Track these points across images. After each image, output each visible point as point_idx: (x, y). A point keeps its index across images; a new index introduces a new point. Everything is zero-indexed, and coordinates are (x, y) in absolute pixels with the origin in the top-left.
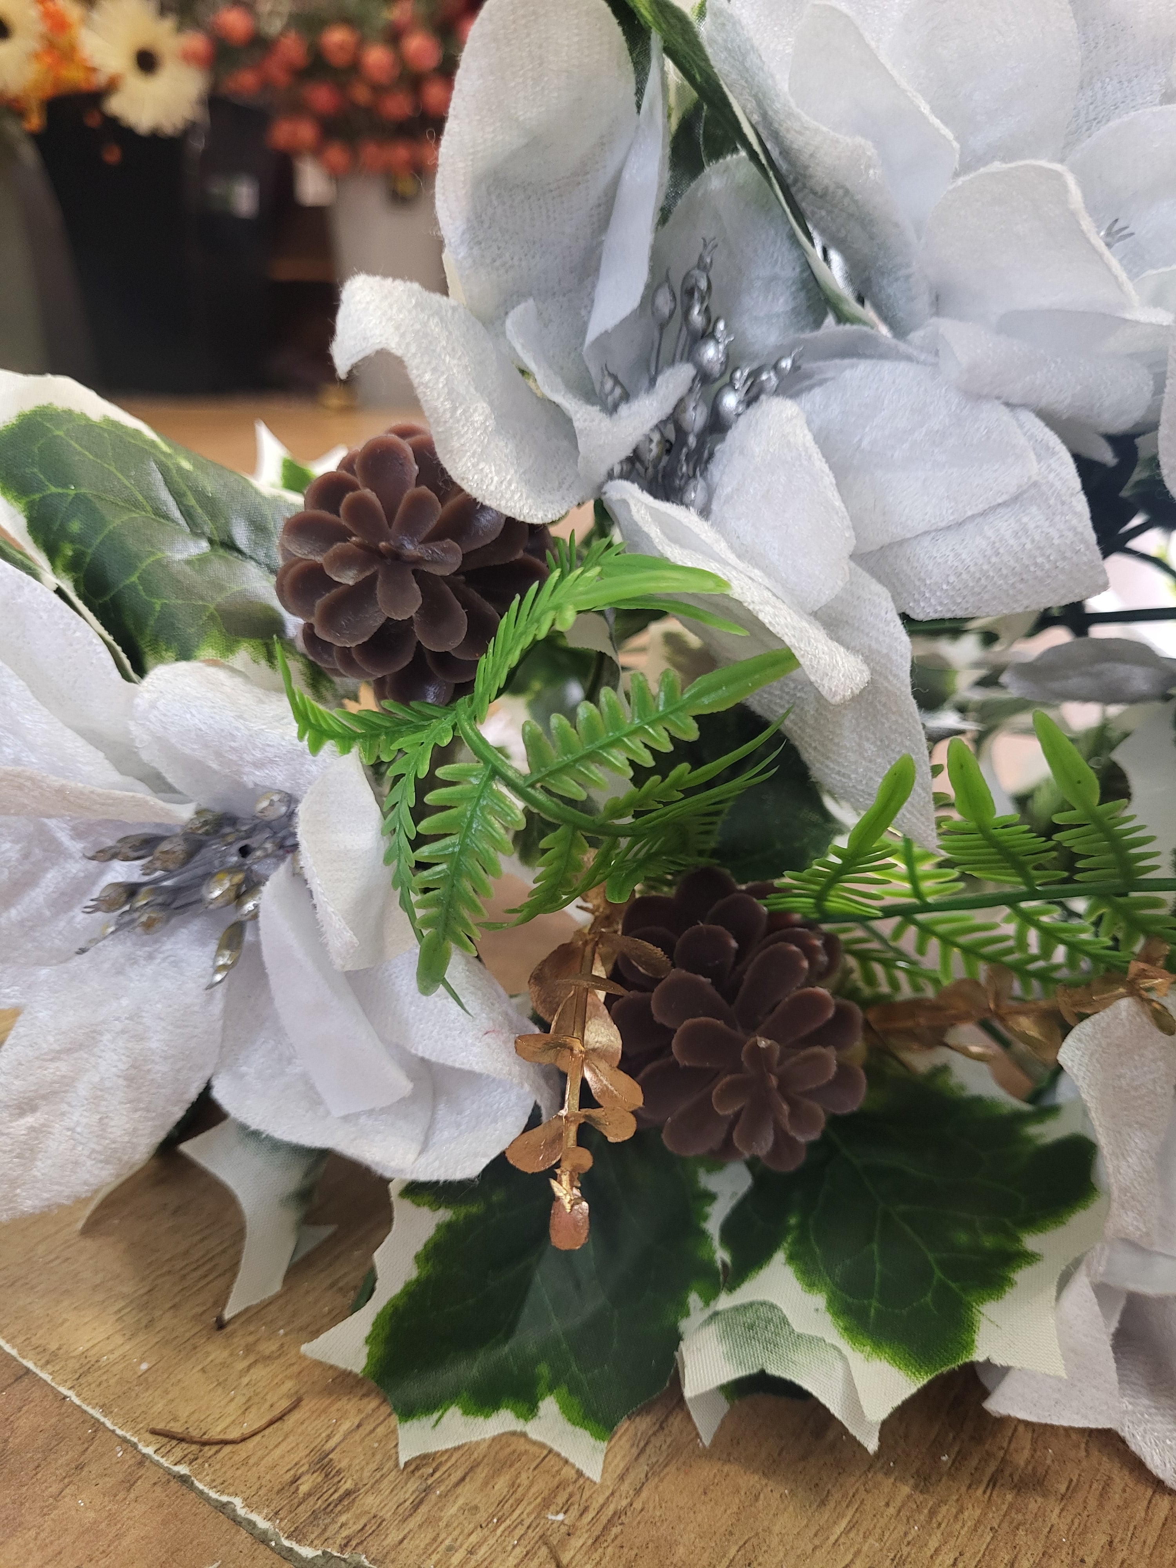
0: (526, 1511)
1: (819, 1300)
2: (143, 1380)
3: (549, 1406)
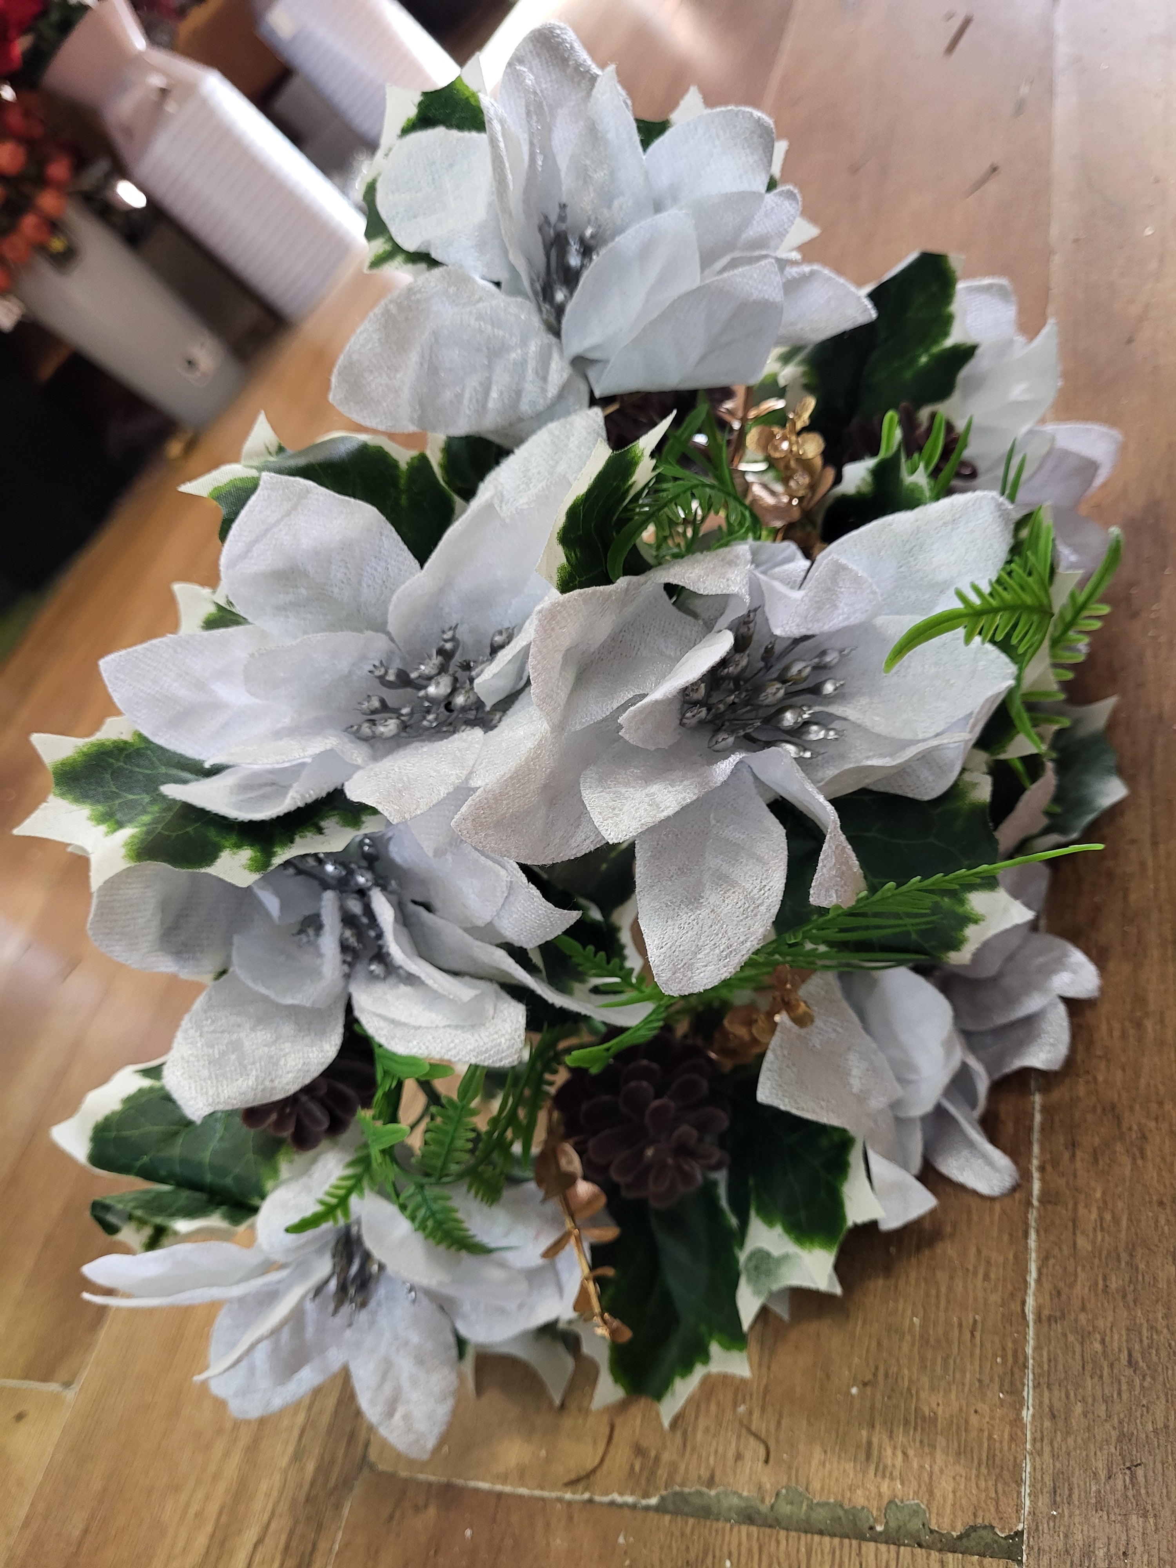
0: (728, 1415)
1: (778, 1229)
2: (548, 1461)
3: (715, 1348)
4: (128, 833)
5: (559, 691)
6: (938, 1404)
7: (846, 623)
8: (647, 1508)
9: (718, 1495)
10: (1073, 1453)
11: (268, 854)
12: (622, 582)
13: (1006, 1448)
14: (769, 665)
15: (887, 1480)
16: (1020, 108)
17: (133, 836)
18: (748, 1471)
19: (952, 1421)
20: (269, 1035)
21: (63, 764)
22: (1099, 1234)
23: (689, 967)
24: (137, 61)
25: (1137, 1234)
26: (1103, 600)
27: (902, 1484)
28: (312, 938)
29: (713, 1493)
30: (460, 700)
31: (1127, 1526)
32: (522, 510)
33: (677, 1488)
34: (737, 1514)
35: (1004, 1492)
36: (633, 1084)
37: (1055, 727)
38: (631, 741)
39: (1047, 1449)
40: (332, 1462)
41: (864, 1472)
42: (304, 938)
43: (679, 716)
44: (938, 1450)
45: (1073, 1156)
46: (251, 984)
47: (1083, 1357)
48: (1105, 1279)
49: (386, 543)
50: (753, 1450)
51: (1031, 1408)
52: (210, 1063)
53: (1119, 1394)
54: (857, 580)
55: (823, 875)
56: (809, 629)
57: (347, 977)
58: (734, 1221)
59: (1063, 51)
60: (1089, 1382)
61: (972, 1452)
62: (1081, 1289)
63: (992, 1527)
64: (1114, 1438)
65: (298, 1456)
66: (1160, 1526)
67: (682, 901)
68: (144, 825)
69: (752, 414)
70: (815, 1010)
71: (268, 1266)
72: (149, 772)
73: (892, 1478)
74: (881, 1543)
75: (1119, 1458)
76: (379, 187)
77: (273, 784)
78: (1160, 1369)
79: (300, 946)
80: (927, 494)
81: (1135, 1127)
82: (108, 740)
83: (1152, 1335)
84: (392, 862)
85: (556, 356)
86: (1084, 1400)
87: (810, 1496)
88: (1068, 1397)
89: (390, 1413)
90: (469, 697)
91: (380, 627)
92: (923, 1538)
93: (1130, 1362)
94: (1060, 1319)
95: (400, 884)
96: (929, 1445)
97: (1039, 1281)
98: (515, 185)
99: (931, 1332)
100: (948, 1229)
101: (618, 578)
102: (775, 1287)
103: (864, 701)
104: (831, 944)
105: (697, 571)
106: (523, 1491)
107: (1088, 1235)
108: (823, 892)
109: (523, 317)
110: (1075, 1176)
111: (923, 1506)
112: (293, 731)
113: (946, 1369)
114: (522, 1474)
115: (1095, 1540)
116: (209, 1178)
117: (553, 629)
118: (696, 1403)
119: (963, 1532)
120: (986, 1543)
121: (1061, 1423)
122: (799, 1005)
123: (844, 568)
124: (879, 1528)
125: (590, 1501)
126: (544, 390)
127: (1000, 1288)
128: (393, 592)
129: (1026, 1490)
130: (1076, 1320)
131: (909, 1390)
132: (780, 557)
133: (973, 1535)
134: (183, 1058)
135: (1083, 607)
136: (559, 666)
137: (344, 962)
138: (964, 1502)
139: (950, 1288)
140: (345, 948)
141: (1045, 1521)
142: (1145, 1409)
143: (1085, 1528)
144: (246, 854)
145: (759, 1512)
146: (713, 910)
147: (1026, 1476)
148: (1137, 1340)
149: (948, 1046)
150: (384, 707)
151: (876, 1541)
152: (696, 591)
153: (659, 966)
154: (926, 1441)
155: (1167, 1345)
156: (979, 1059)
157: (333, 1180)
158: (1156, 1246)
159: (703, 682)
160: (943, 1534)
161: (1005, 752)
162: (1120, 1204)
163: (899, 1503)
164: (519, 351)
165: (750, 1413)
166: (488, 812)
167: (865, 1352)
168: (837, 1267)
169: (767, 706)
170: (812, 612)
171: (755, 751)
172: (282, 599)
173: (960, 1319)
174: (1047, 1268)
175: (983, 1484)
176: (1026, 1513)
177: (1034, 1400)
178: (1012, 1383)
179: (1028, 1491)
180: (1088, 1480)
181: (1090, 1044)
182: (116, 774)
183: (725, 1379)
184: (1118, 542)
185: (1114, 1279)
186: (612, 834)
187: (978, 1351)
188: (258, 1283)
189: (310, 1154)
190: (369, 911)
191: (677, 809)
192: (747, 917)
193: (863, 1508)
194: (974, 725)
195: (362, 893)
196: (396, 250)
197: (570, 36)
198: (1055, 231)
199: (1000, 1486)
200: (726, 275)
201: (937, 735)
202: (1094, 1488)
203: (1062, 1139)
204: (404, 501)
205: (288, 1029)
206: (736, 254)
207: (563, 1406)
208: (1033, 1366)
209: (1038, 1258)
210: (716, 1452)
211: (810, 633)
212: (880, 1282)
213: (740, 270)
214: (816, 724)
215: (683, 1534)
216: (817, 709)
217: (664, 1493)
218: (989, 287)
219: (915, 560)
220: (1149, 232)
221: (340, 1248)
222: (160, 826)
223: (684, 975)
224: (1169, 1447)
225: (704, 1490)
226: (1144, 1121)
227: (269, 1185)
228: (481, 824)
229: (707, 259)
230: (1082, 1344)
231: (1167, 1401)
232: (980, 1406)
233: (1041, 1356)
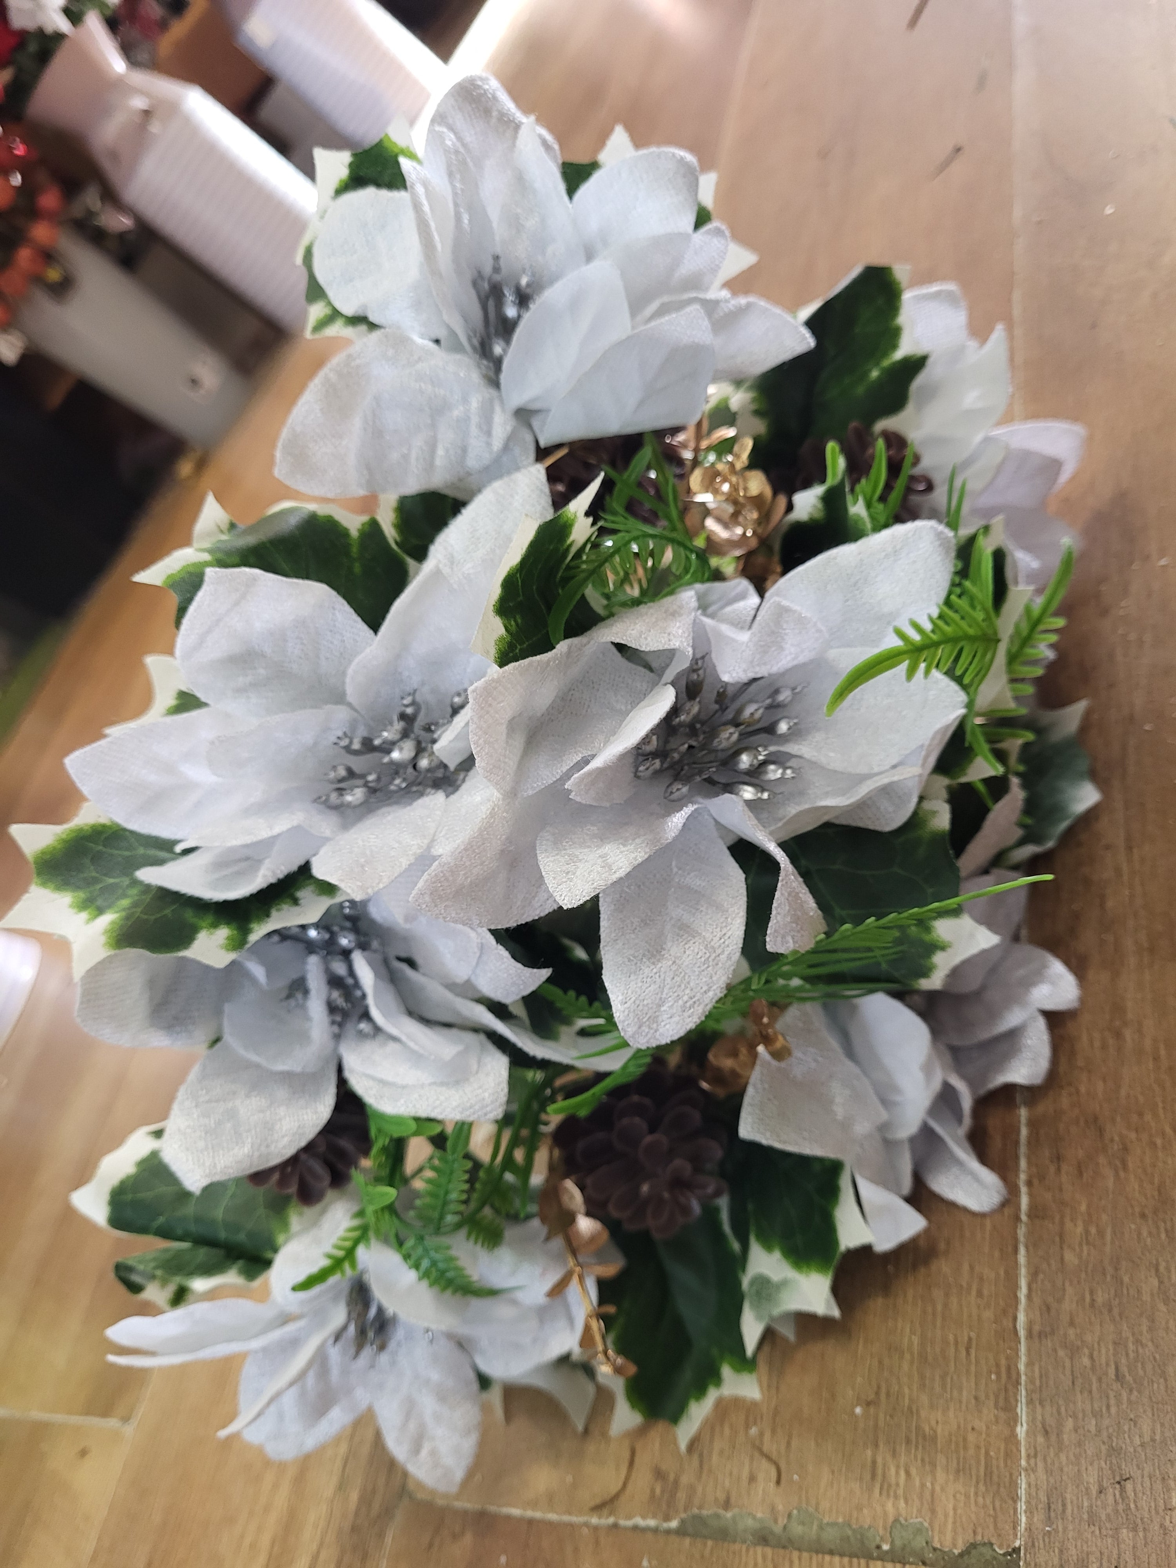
0: (741, 1437)
2: (574, 1486)
3: (726, 1371)
4: (108, 919)
5: (507, 760)
6: (937, 1422)
7: (795, 662)
8: (668, 1532)
9: (734, 1518)
10: (1065, 1469)
11: (244, 931)
12: (562, 646)
13: (1002, 1465)
14: (724, 707)
15: (891, 1500)
16: (982, 82)
17: (113, 923)
18: (761, 1492)
19: (951, 1440)
20: (263, 1100)
21: (43, 853)
22: (1085, 1248)
23: (654, 1019)
24: (118, 85)
25: (1120, 1247)
26: (1057, 614)
27: (906, 1502)
28: (301, 1001)
29: (729, 1515)
30: (424, 763)
31: (1118, 1539)
32: (468, 574)
33: (695, 1511)
34: (752, 1535)
35: (1001, 1508)
36: (625, 1121)
37: (1020, 742)
38: (584, 802)
39: (1041, 1465)
40: (374, 1491)
41: (870, 1490)
42: (292, 1002)
43: (633, 770)
44: (938, 1468)
45: (1059, 1170)
46: (242, 1052)
47: (1072, 1372)
48: (1092, 1293)
49: (339, 616)
50: (766, 1472)
51: (1025, 1425)
52: (206, 1133)
53: (1108, 1407)
54: (801, 621)
55: (778, 922)
56: (756, 673)
57: (337, 1037)
58: (736, 1246)
59: (1021, 21)
60: (1079, 1397)
61: (970, 1469)
62: (1068, 1305)
63: (991, 1544)
64: (1104, 1451)
65: (342, 1486)
66: (1149, 1540)
67: (644, 955)
68: (124, 910)
69: (704, 444)
70: (792, 1042)
71: (285, 1319)
72: (127, 853)
73: (896, 1497)
74: (888, 1561)
75: (1110, 1472)
76: (316, 252)
77: (247, 859)
78: (1146, 1383)
79: (289, 1011)
80: (869, 525)
81: (1116, 1138)
82: (87, 825)
83: (1137, 1349)
84: (373, 922)
85: (498, 409)
86: (1074, 1416)
87: (820, 1517)
88: (1059, 1413)
89: (416, 1450)
90: (432, 760)
91: (339, 698)
92: (926, 1555)
93: (1117, 1376)
94: (1050, 1334)
95: (383, 944)
96: (930, 1463)
97: (1029, 1297)
98: (442, 246)
99: (929, 1349)
100: (942, 1246)
101: (558, 643)
102: (776, 1311)
103: (818, 737)
104: (805, 979)
105: (638, 626)
106: (552, 1517)
107: (1074, 1250)
108: (779, 939)
109: (462, 375)
110: (1061, 1190)
111: (926, 1524)
112: (262, 808)
113: (944, 1386)
114: (550, 1500)
115: (1088, 1554)
116: (222, 1235)
117: (490, 705)
118: (712, 1425)
119: (964, 1549)
120: (987, 1560)
121: (1053, 1438)
122: (776, 1039)
123: (787, 610)
124: (886, 1547)
125: (615, 1526)
126: (489, 444)
127: (993, 1304)
128: (350, 662)
129: (1022, 1506)
130: (1065, 1335)
131: (910, 1409)
132: (733, 594)
133: (974, 1552)
134: (179, 1130)
135: (1038, 621)
136: (504, 736)
137: (333, 1023)
138: (964, 1519)
139: (946, 1305)
140: (332, 1008)
141: (1040, 1537)
142: (1132, 1423)
143: (1079, 1544)
144: (223, 933)
145: (772, 1533)
146: (674, 962)
147: (1022, 1492)
148: (1124, 1353)
149: (927, 1070)
150: (351, 774)
151: (882, 1560)
152: (638, 648)
153: (624, 1021)
154: (927, 1460)
155: (1151, 1358)
156: (963, 1077)
157: (341, 1232)
158: (1139, 1258)
159: (654, 734)
160: (945, 1552)
161: (965, 775)
162: (1104, 1217)
163: (903, 1522)
164: (461, 408)
165: (761, 1434)
166: (446, 884)
167: (867, 1371)
168: (836, 1290)
169: (723, 750)
170: (758, 656)
171: (710, 798)
172: (241, 681)
173: (955, 1336)
174: (1036, 1283)
175: (980, 1500)
176: (1023, 1529)
177: (1027, 1416)
178: (1006, 1399)
179: (1024, 1507)
180: (1080, 1495)
181: (1072, 1053)
182: (96, 858)
183: (737, 1402)
184: (1070, 554)
185: (1100, 1293)
186: (567, 898)
187: (973, 1368)
188: (276, 1335)
189: (318, 1208)
190: (351, 972)
191: (628, 870)
192: (708, 967)
193: (870, 1528)
194: (926, 757)
195: (346, 954)
196: (335, 314)
197: (494, 85)
198: (1018, 213)
199: (997, 1504)
200: (653, 324)
201: (894, 767)
202: (1086, 1504)
203: (1047, 1153)
204: (357, 568)
205: (281, 1093)
206: (666, 299)
207: (586, 1431)
208: (1026, 1382)
209: (1028, 1273)
210: (731, 1474)
211: (759, 676)
212: (880, 1301)
213: (667, 318)
214: (773, 763)
215: (702, 1557)
216: (772, 749)
217: (683, 1515)
218: (937, 295)
219: (860, 593)
220: (1109, 210)
221: (354, 1295)
222: (139, 910)
223: (650, 1028)
224: (1156, 1461)
225: (721, 1512)
226: (1125, 1132)
227: (280, 1238)
228: (440, 897)
229: (636, 305)
230: (1072, 1359)
231: (1153, 1415)
232: (977, 1424)
233: (1033, 1371)
